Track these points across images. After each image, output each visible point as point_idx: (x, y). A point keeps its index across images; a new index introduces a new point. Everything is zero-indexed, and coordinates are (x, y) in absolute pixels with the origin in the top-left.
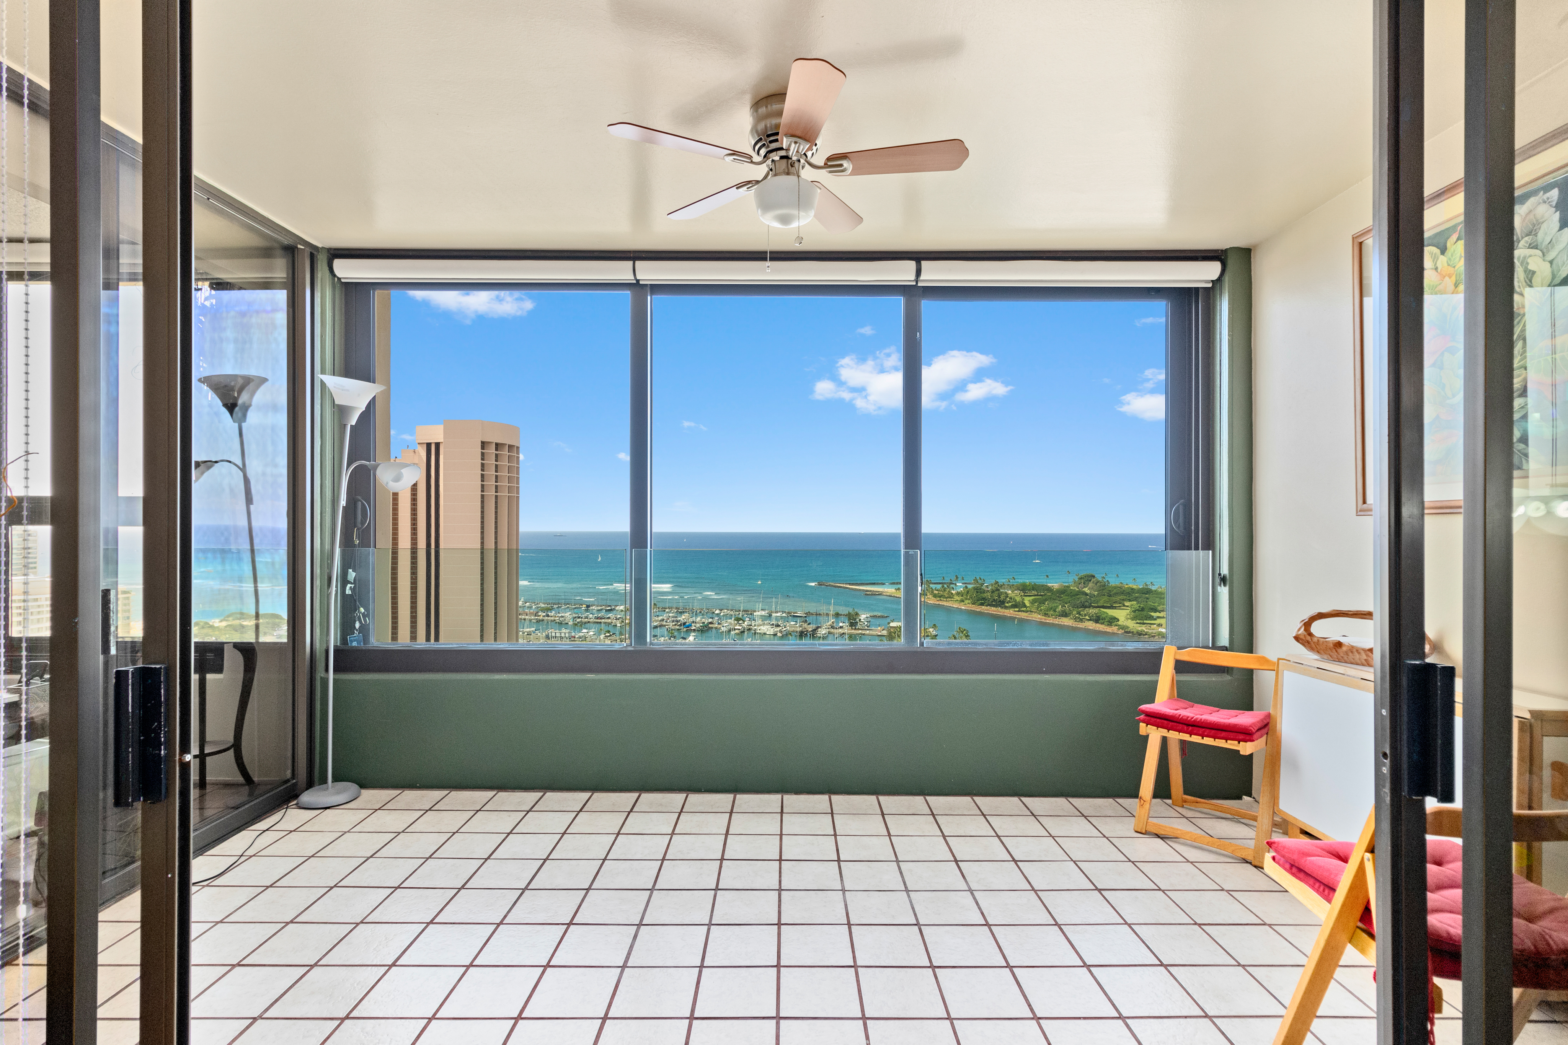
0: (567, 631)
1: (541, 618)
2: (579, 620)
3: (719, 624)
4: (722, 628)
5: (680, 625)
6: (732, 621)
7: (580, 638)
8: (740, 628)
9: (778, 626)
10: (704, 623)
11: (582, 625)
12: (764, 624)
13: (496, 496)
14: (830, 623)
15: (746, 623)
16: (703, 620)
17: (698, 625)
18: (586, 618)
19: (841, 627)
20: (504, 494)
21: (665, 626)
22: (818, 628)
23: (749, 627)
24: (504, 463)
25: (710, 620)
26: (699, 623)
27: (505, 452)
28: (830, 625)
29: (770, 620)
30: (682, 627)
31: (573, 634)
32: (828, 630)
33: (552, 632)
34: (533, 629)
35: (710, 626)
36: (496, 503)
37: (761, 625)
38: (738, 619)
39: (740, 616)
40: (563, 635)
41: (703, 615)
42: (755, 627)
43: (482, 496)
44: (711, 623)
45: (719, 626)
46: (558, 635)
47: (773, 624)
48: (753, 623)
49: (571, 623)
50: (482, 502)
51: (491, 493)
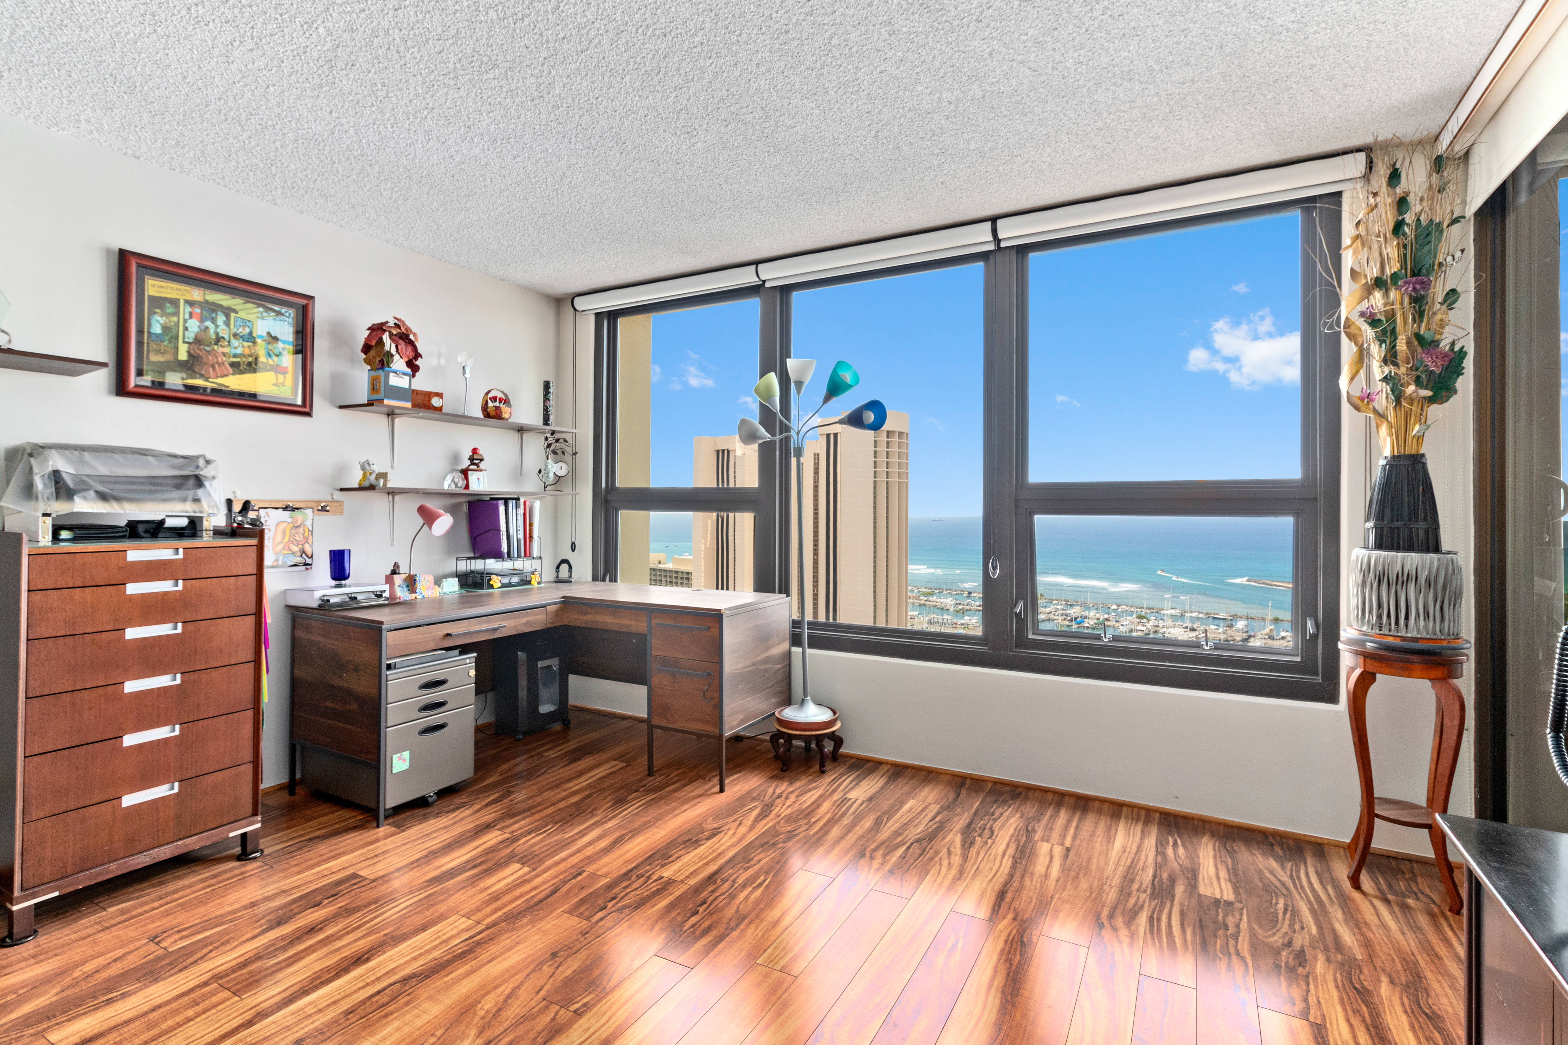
0: (949, 617)
1: (922, 602)
2: (960, 607)
3: (1117, 621)
4: (1121, 627)
5: (1071, 620)
6: (1134, 618)
7: (962, 625)
8: (1144, 629)
9: (1193, 630)
10: (1098, 619)
11: (964, 612)
12: (1174, 626)
13: (887, 482)
14: (1267, 630)
15: (1151, 623)
16: (1098, 615)
17: (1092, 622)
18: (968, 604)
19: (1283, 638)
20: (894, 479)
21: (1053, 620)
22: (1250, 637)
23: (1156, 629)
24: (895, 449)
25: (1106, 616)
26: (1092, 619)
27: (895, 439)
28: (1267, 634)
29: (1183, 621)
30: (1073, 623)
31: (955, 621)
32: (1264, 641)
33: (934, 616)
34: (916, 613)
35: (1106, 623)
36: (887, 488)
37: (1171, 627)
38: (1140, 617)
39: (1143, 614)
40: (945, 621)
41: (1097, 609)
42: (1164, 630)
43: (875, 482)
44: (1107, 620)
45: (1117, 624)
46: (940, 621)
47: (1187, 627)
48: (1161, 623)
49: (952, 609)
50: (875, 487)
51: (882, 478)
